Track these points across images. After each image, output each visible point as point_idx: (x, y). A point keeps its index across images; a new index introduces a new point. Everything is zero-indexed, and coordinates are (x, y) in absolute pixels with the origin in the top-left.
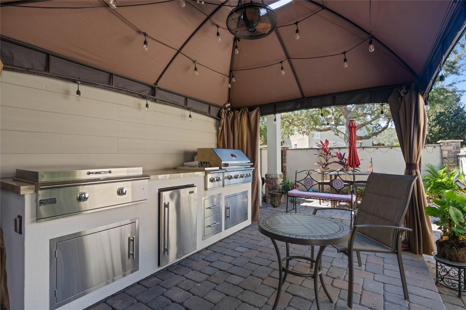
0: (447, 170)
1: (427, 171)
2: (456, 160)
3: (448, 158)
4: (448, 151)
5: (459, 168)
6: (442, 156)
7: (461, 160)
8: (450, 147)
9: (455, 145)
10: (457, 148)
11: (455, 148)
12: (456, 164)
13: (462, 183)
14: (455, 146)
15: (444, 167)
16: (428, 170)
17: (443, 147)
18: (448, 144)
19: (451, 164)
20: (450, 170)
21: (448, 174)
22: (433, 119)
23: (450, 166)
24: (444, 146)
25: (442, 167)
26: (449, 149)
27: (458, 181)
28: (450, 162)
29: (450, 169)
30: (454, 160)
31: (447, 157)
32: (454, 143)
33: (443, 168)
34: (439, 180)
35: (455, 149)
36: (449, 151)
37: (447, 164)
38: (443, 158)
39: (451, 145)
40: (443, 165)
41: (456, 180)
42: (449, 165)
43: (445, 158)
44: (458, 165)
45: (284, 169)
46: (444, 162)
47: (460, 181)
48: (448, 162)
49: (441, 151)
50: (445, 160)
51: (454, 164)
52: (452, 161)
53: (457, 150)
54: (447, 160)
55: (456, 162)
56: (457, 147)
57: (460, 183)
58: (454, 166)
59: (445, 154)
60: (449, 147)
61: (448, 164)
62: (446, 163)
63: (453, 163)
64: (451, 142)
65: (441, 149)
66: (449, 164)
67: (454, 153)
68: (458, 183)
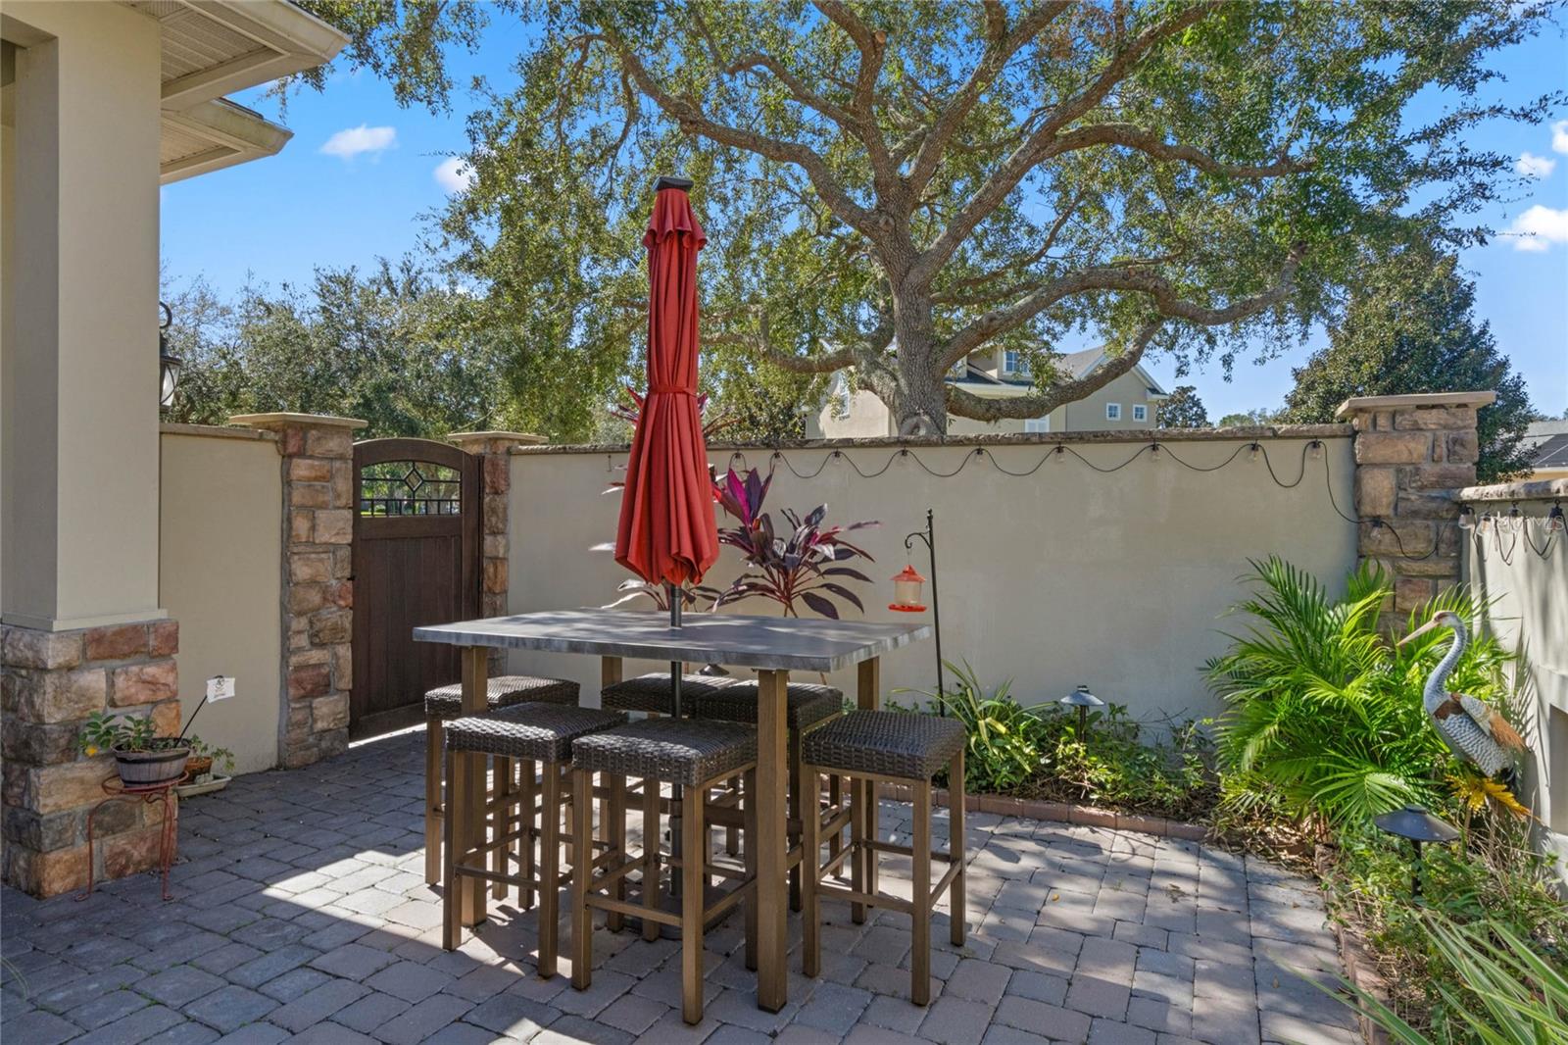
0: (1386, 606)
1: (1256, 609)
2: (1447, 534)
3: (1395, 523)
4: (1399, 471)
5: (1461, 598)
6: (1357, 510)
7: (1480, 539)
8: (1412, 445)
9: (1445, 427)
10: (1455, 453)
11: (1442, 450)
12: (1445, 567)
13: (1485, 726)
14: (1442, 434)
15: (1372, 589)
16: (1264, 606)
17: (1366, 446)
18: (1398, 419)
19: (1416, 567)
20: (1407, 605)
21: (1387, 640)
22: (1372, 373)
23: (1408, 580)
24: (1372, 438)
25: (1353, 587)
26: (1405, 457)
27: (1458, 708)
28: (1408, 549)
29: (1404, 597)
30: (1433, 535)
31: (1391, 512)
32: (1434, 411)
33: (1364, 594)
34: (1324, 693)
35: (1440, 460)
36: (1405, 473)
37: (1386, 565)
38: (1364, 521)
39: (1417, 428)
40: (1365, 572)
41: (1438, 702)
42: (1399, 570)
43: (1377, 521)
44: (1459, 575)
45: (491, 570)
46: (1369, 547)
47: (1473, 713)
48: (1396, 549)
49: (1356, 471)
50: (1375, 533)
51: (1431, 567)
52: (1421, 546)
53: (1453, 467)
54: (1388, 538)
55: (1443, 548)
56: (1455, 441)
57: (1473, 722)
58: (1436, 578)
59: (1380, 487)
60: (1401, 446)
61: (1393, 566)
62: (1384, 555)
63: (1423, 558)
64: (1419, 407)
65: (1354, 455)
66: (1403, 564)
67: (1433, 486)
68: (1452, 722)
